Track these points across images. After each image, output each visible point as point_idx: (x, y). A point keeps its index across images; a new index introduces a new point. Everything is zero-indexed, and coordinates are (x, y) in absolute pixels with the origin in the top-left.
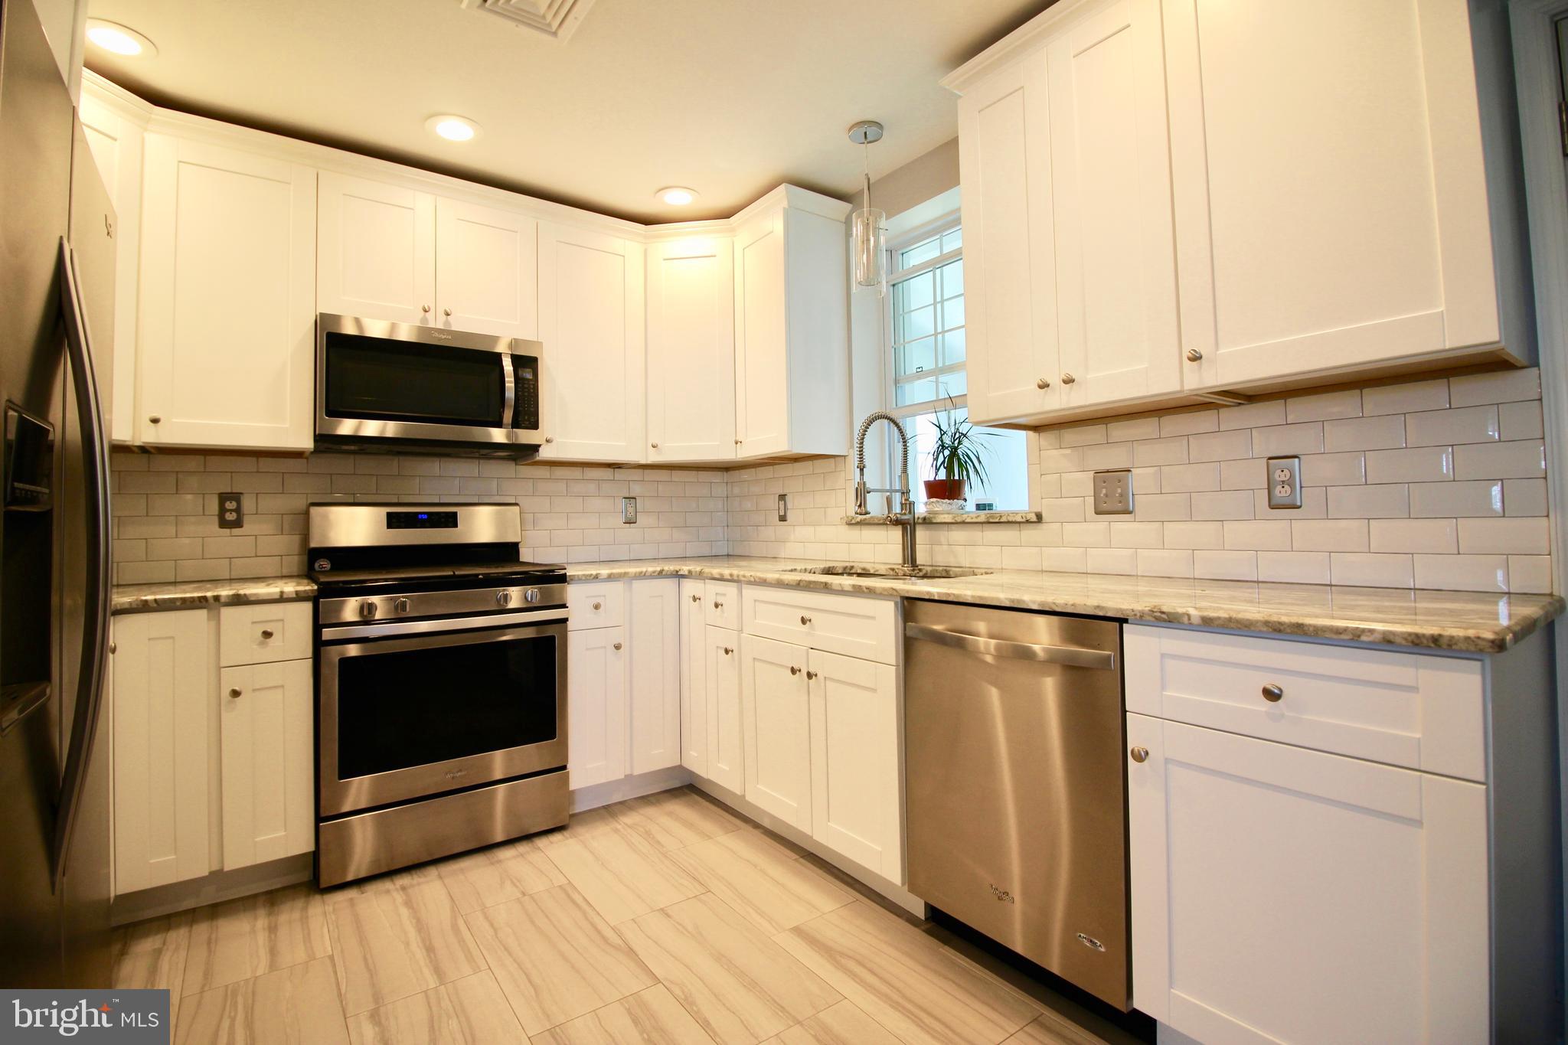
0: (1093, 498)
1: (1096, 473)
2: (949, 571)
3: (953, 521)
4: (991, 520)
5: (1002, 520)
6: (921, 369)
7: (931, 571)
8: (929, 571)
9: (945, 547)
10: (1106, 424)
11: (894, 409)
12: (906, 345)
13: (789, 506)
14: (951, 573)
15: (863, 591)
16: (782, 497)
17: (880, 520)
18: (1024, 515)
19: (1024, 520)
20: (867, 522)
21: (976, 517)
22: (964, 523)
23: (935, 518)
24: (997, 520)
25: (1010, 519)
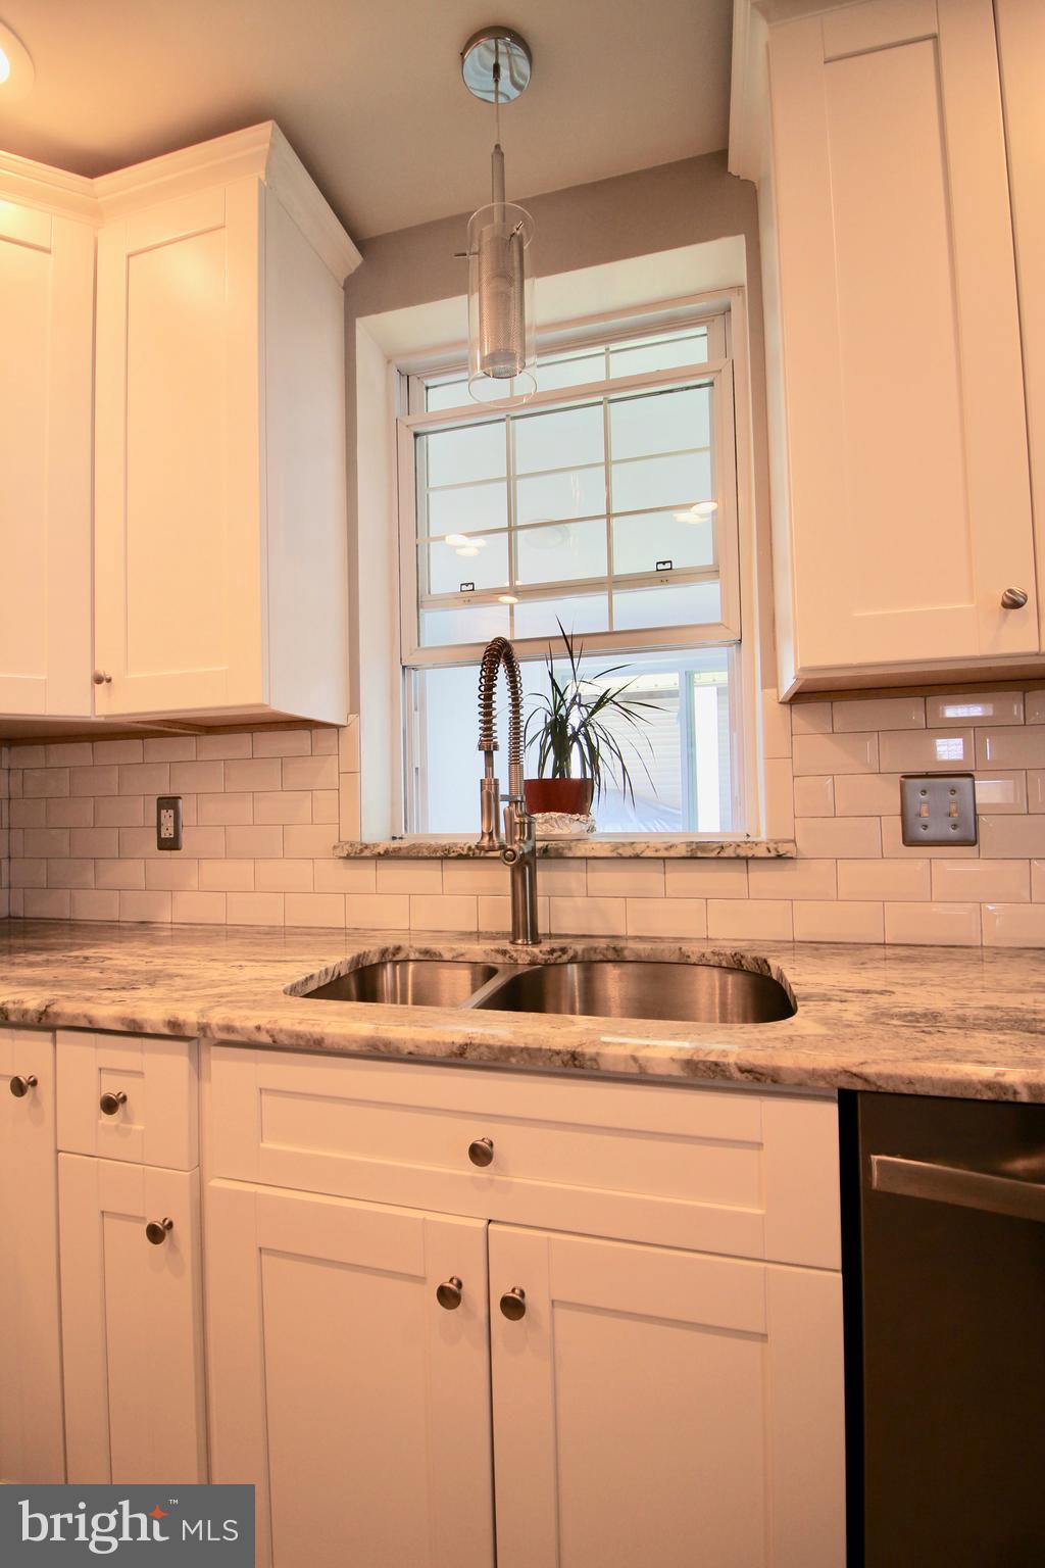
0: (899, 818)
1: (903, 777)
2: (622, 949)
3: (615, 855)
4: (699, 855)
5: (723, 855)
6: (470, 587)
7: (584, 951)
8: (580, 952)
9: (580, 901)
10: (925, 697)
11: (416, 650)
12: (432, 544)
13: (184, 819)
14: (626, 953)
15: (730, 1078)
16: (169, 803)
17: (435, 851)
18: (772, 846)
19: (773, 854)
20: (402, 854)
21: (666, 849)
22: (637, 857)
23: (570, 849)
24: (714, 854)
25: (742, 852)
